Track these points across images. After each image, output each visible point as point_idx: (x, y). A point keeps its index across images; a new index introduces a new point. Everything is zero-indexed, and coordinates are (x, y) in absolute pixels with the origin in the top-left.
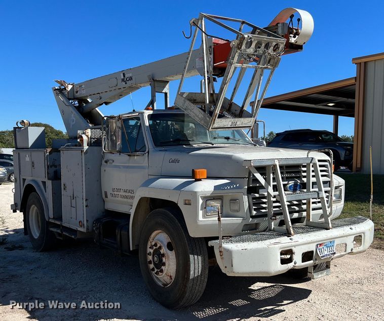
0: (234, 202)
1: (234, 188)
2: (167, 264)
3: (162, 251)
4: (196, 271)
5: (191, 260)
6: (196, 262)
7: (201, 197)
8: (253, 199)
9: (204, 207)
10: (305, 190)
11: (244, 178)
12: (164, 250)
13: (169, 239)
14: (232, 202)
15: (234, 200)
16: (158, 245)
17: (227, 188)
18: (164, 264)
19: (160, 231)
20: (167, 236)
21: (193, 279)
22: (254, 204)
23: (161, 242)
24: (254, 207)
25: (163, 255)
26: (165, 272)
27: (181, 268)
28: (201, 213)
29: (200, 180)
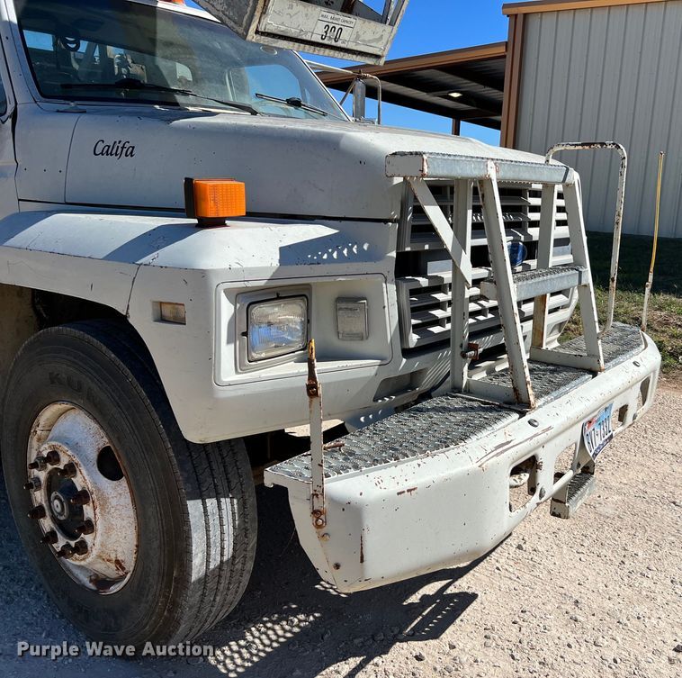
0: (351, 305)
1: (351, 256)
2: (99, 526)
3: (79, 482)
4: (215, 552)
5: (192, 520)
6: (214, 521)
7: (227, 292)
8: (413, 292)
9: (243, 331)
10: (533, 263)
11: (386, 221)
12: (85, 478)
13: (106, 439)
14: (343, 305)
15: (349, 301)
16: (64, 461)
17: (330, 255)
18: (89, 527)
19: (69, 406)
20: (94, 426)
21: (204, 581)
22: (415, 311)
23: (76, 447)
24: (414, 322)
25: (84, 496)
26: (94, 553)
27: (156, 544)
28: (227, 353)
29: (219, 222)
